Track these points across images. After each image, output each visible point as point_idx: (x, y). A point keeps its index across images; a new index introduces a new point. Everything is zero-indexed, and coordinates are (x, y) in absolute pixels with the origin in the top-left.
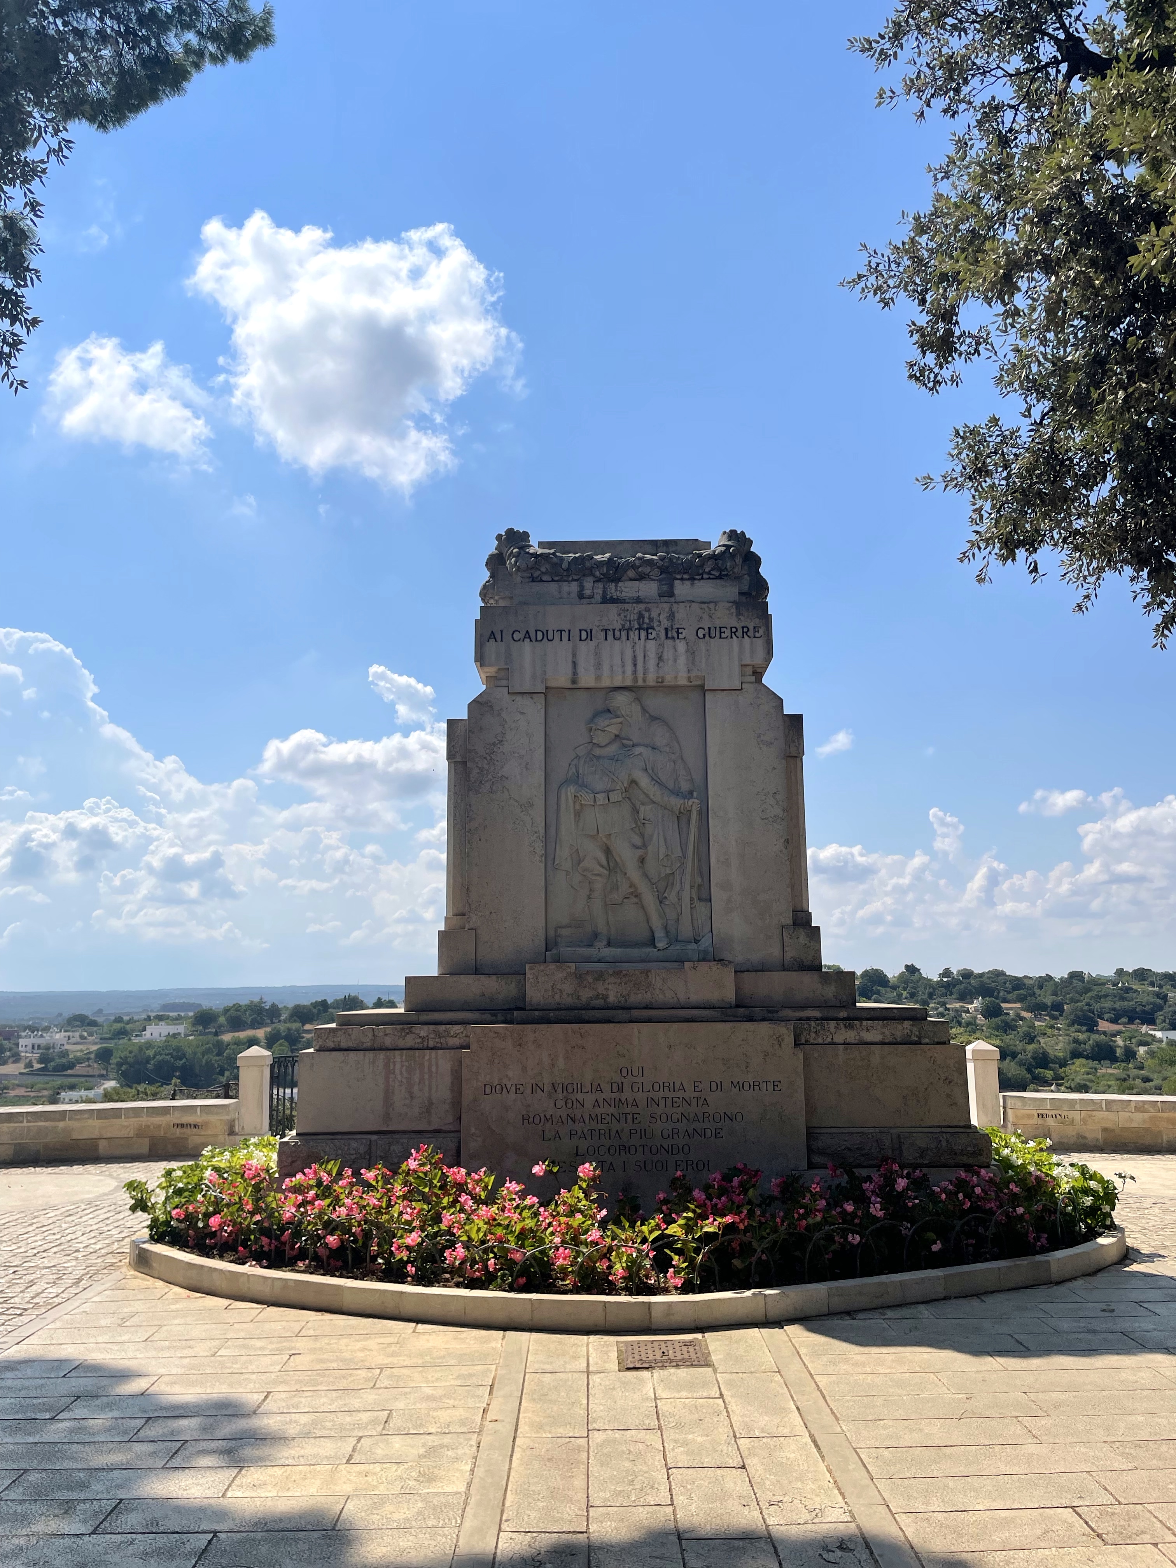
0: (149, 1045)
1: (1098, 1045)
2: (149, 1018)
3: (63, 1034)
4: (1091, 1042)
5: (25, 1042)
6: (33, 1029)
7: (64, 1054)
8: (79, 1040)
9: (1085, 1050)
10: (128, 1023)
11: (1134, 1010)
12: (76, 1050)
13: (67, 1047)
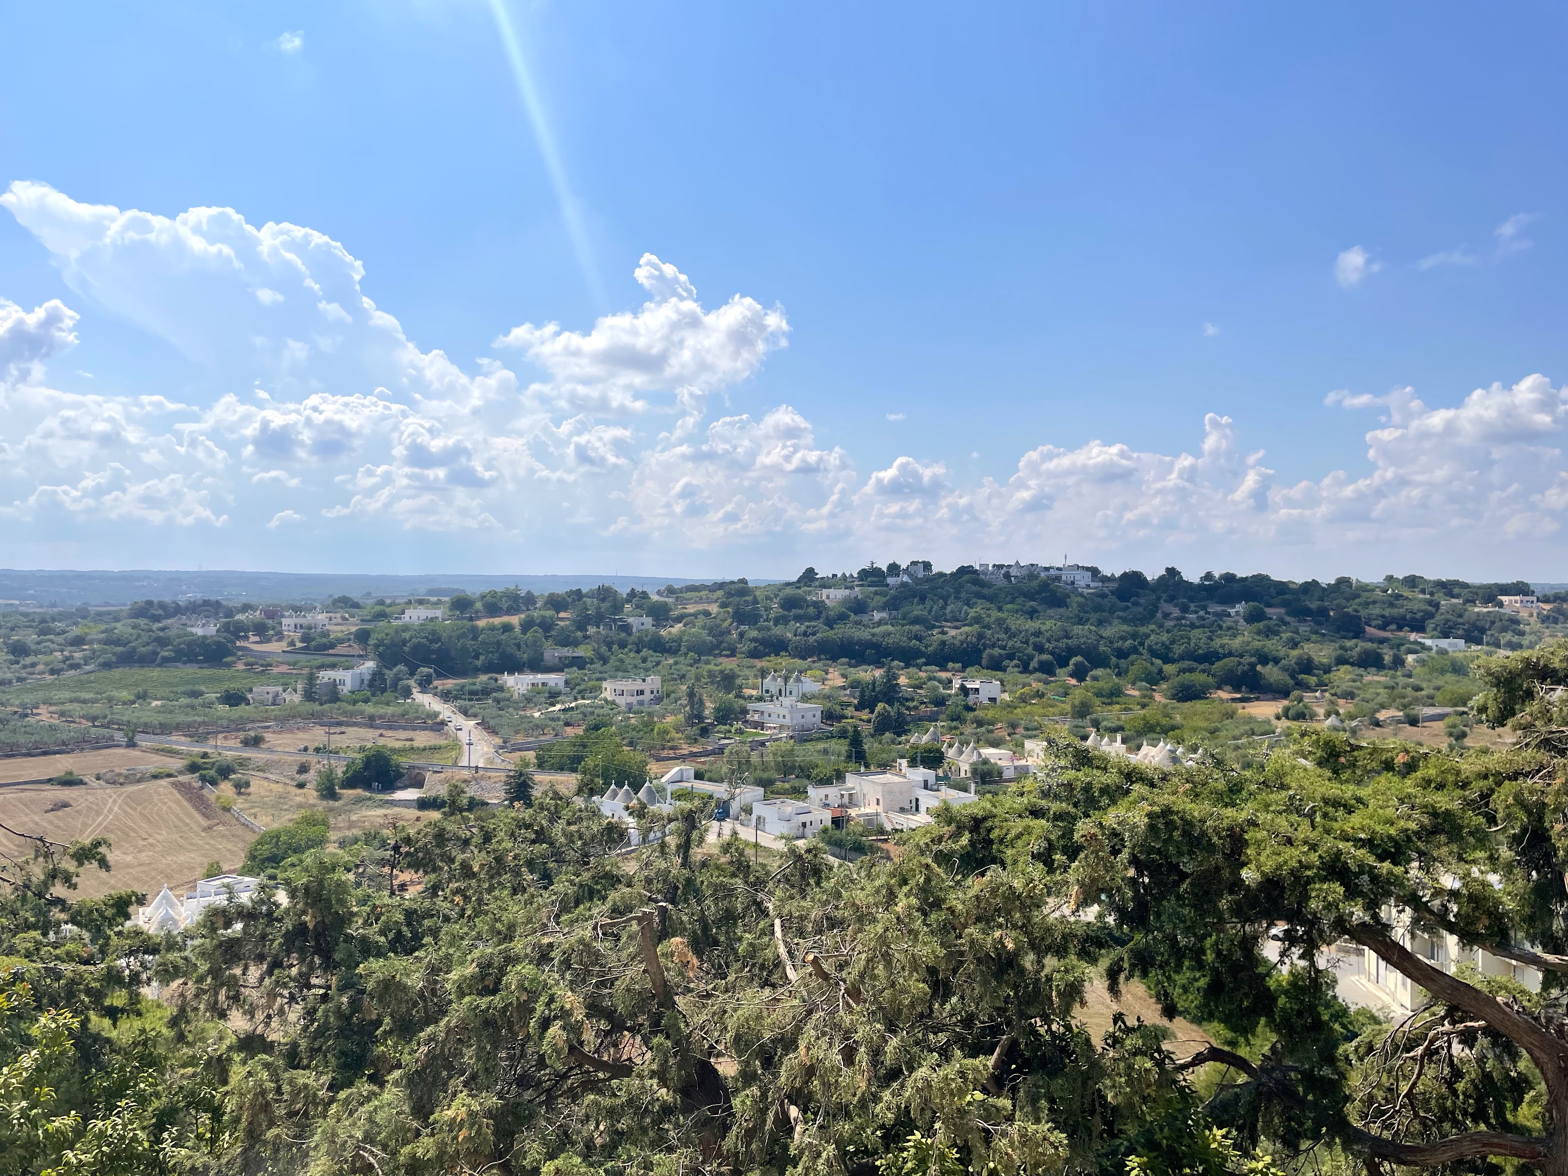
0: (405, 628)
1: (1366, 652)
2: (410, 602)
3: (325, 614)
4: (1358, 649)
5: (288, 622)
6: (297, 609)
7: (325, 634)
8: (340, 621)
9: (1352, 657)
10: (390, 606)
11: (1404, 618)
12: (337, 630)
13: (328, 627)
